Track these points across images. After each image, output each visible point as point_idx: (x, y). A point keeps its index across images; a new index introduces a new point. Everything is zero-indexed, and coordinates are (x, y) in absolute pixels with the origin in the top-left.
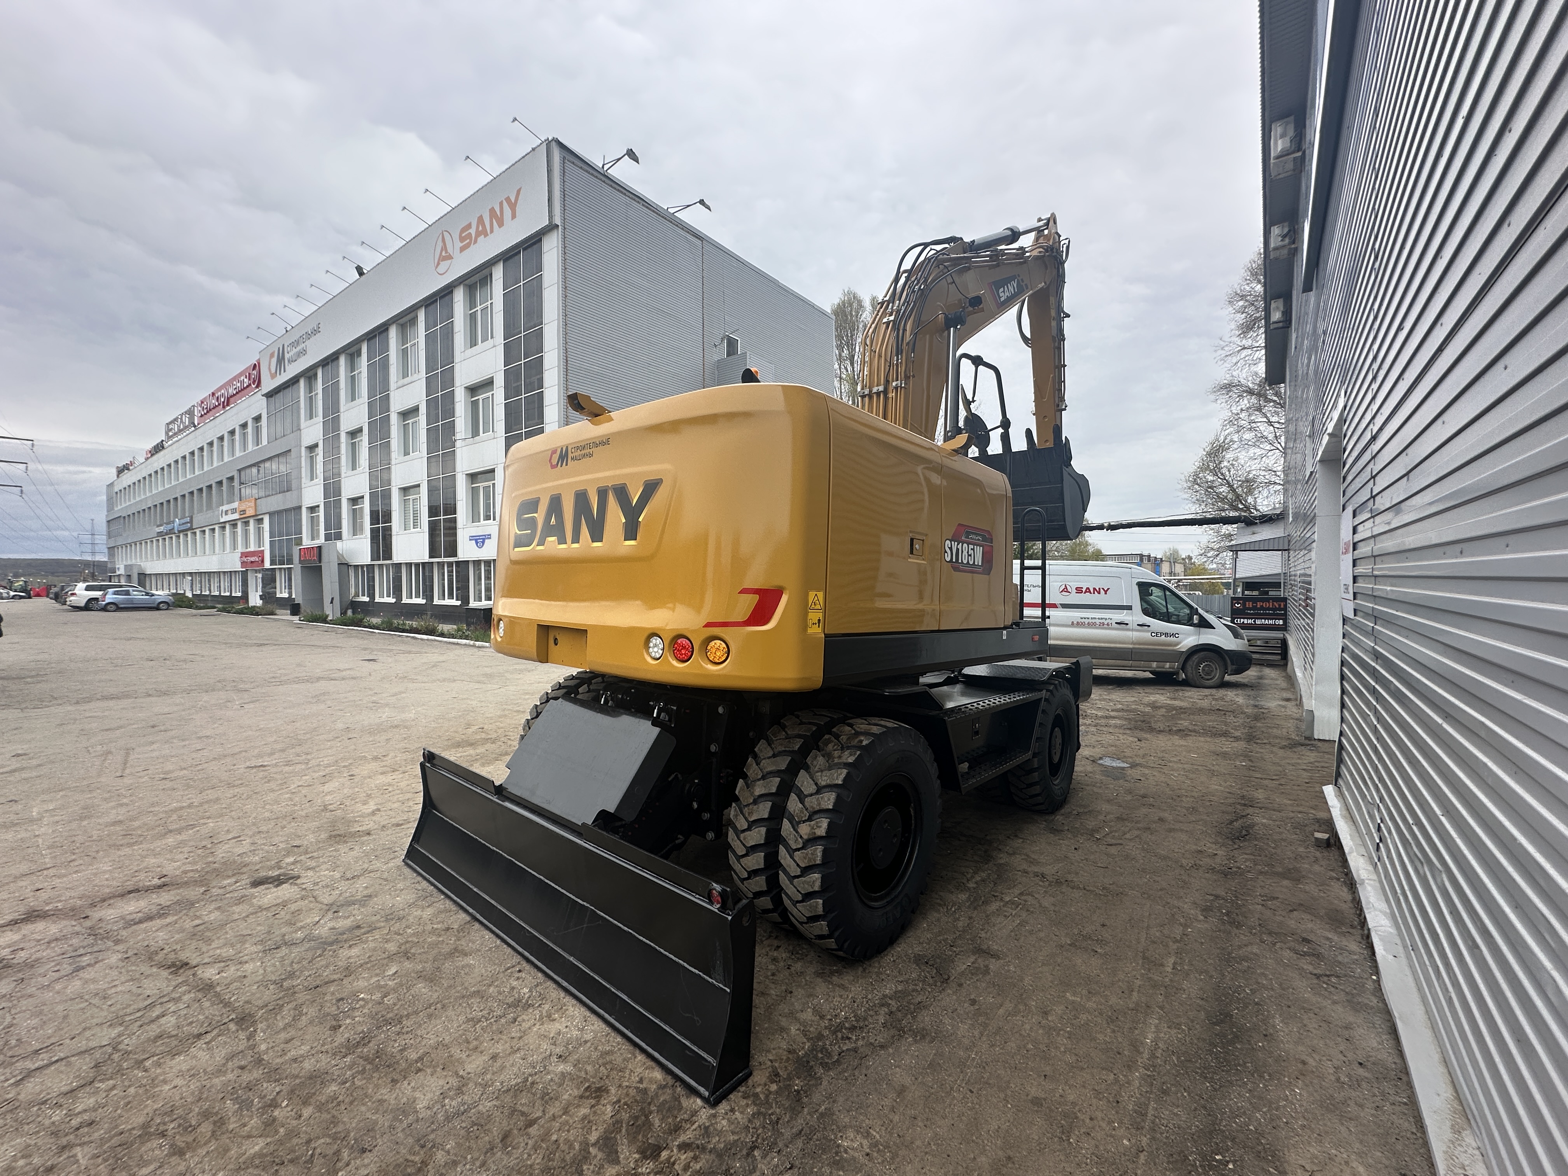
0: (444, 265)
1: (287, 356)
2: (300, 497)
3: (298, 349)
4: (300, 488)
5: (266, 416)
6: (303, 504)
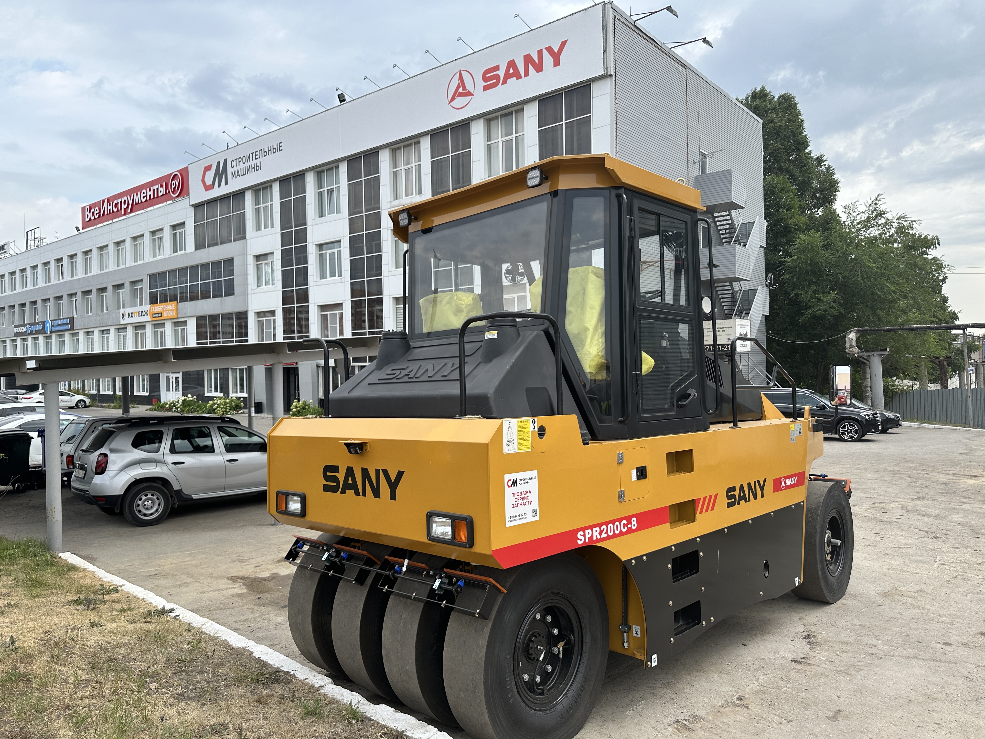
0: (460, 101)
1: (230, 170)
2: (246, 301)
3: (247, 164)
4: (245, 294)
5: (193, 225)
6: (250, 309)
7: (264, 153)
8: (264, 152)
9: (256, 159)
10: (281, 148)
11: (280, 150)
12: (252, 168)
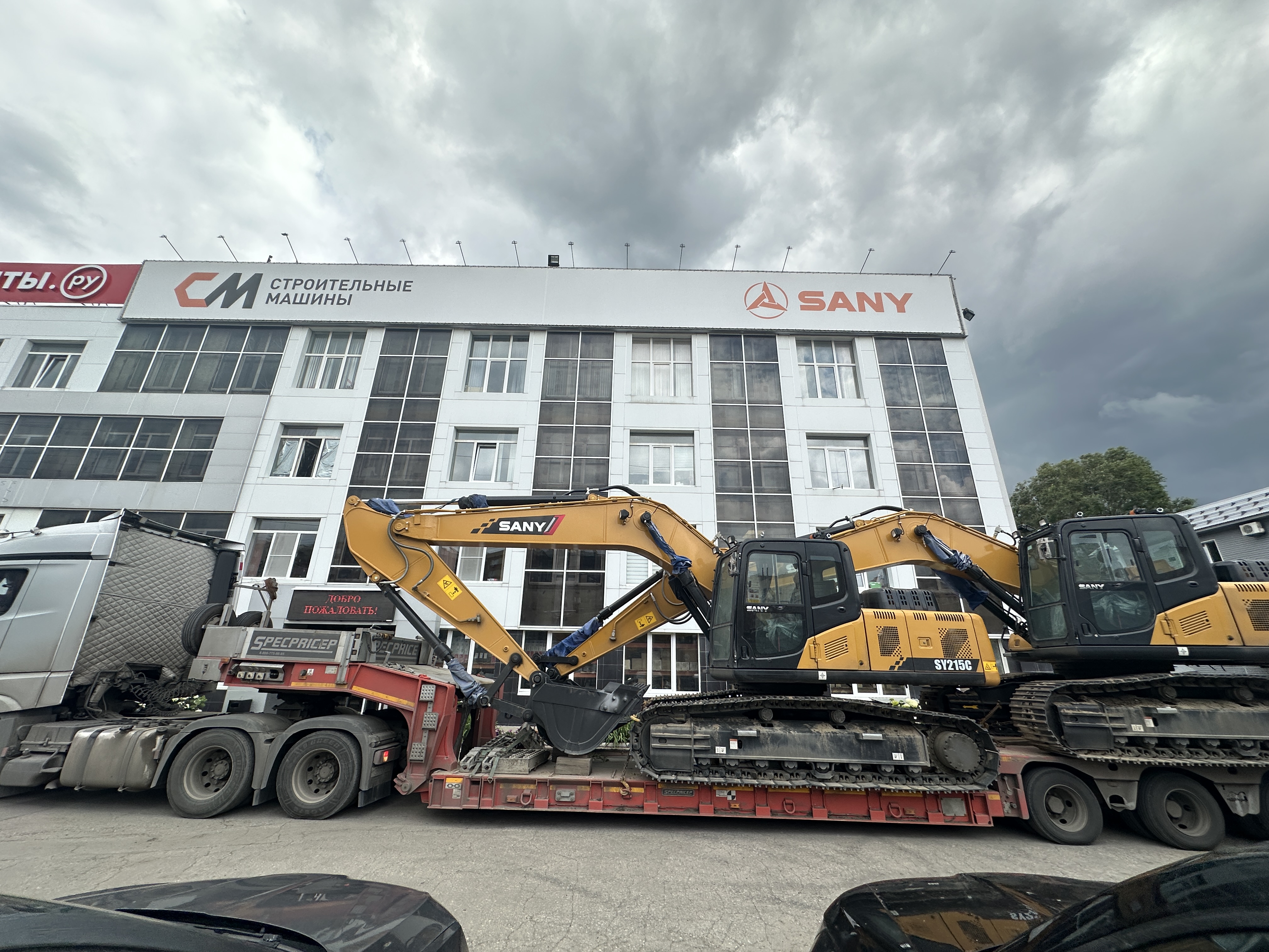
0: (764, 311)
1: (264, 291)
2: (234, 496)
3: (316, 292)
5: (114, 350)
6: (242, 508)
7: (367, 287)
8: (365, 285)
9: (340, 289)
10: (407, 289)
11: (404, 290)
12: (327, 299)
